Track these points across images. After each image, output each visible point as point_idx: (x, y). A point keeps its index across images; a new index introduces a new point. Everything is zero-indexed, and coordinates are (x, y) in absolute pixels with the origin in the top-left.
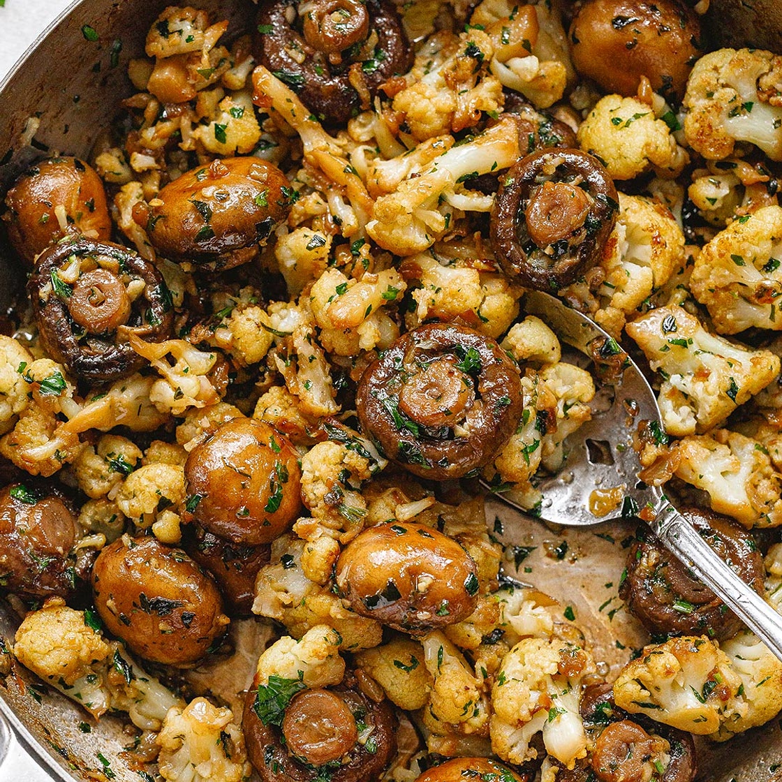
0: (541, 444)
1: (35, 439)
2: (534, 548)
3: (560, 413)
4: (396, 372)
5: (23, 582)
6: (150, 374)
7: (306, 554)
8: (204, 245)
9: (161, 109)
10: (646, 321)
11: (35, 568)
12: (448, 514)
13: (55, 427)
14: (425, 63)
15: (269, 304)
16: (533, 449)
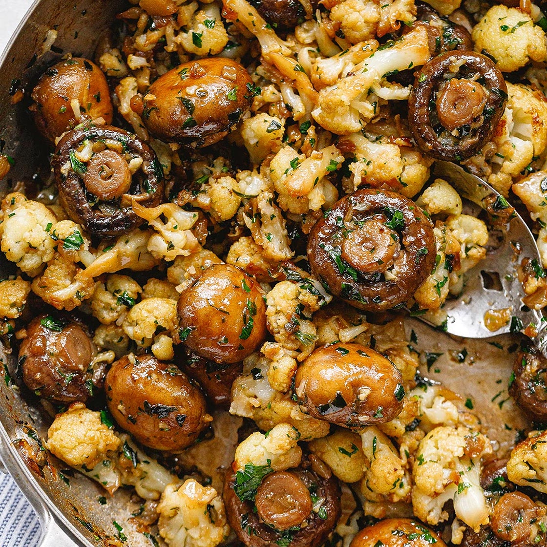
0: (448, 279)
1: (60, 282)
3: (463, 255)
4: (339, 228)
5: (53, 393)
6: (147, 229)
7: (271, 371)
8: (189, 132)
9: (150, 21)
10: (527, 182)
11: (62, 382)
12: (378, 334)
13: (75, 273)
15: (237, 172)
16: (443, 284)
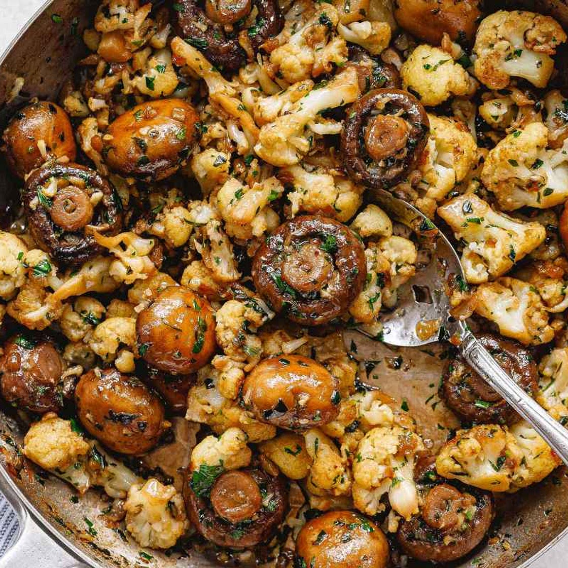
0: (381, 295)
1: (32, 305)
2: (379, 362)
3: (394, 272)
4: (279, 252)
5: (28, 404)
6: (108, 256)
7: (221, 381)
8: (143, 169)
9: (108, 68)
10: (450, 205)
11: (36, 395)
12: (319, 346)
13: (45, 297)
14: (292, 25)
15: (189, 202)
16: (375, 300)
